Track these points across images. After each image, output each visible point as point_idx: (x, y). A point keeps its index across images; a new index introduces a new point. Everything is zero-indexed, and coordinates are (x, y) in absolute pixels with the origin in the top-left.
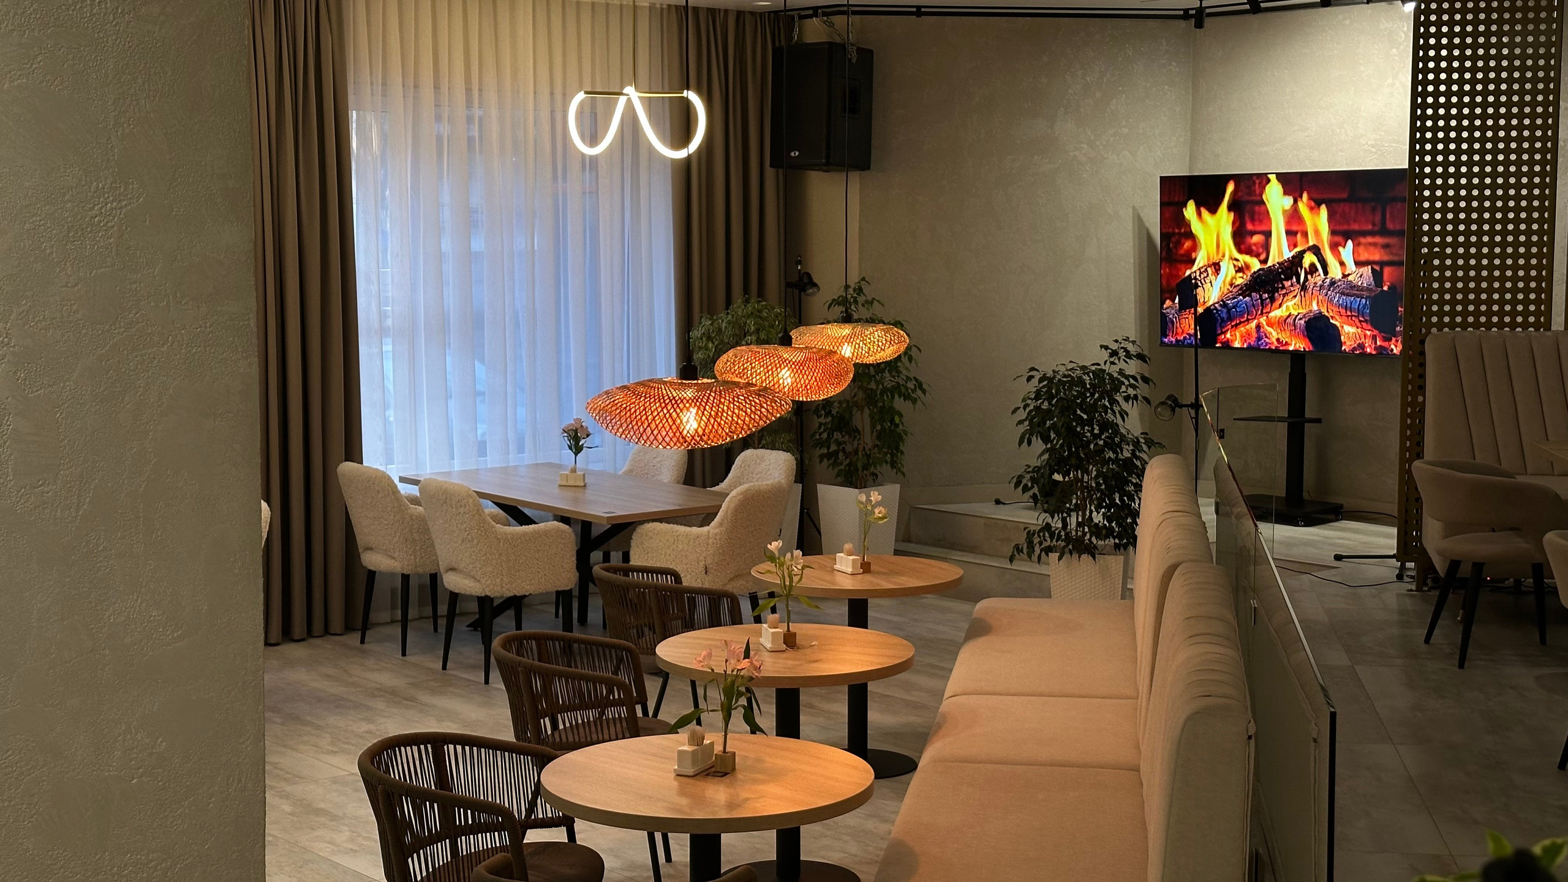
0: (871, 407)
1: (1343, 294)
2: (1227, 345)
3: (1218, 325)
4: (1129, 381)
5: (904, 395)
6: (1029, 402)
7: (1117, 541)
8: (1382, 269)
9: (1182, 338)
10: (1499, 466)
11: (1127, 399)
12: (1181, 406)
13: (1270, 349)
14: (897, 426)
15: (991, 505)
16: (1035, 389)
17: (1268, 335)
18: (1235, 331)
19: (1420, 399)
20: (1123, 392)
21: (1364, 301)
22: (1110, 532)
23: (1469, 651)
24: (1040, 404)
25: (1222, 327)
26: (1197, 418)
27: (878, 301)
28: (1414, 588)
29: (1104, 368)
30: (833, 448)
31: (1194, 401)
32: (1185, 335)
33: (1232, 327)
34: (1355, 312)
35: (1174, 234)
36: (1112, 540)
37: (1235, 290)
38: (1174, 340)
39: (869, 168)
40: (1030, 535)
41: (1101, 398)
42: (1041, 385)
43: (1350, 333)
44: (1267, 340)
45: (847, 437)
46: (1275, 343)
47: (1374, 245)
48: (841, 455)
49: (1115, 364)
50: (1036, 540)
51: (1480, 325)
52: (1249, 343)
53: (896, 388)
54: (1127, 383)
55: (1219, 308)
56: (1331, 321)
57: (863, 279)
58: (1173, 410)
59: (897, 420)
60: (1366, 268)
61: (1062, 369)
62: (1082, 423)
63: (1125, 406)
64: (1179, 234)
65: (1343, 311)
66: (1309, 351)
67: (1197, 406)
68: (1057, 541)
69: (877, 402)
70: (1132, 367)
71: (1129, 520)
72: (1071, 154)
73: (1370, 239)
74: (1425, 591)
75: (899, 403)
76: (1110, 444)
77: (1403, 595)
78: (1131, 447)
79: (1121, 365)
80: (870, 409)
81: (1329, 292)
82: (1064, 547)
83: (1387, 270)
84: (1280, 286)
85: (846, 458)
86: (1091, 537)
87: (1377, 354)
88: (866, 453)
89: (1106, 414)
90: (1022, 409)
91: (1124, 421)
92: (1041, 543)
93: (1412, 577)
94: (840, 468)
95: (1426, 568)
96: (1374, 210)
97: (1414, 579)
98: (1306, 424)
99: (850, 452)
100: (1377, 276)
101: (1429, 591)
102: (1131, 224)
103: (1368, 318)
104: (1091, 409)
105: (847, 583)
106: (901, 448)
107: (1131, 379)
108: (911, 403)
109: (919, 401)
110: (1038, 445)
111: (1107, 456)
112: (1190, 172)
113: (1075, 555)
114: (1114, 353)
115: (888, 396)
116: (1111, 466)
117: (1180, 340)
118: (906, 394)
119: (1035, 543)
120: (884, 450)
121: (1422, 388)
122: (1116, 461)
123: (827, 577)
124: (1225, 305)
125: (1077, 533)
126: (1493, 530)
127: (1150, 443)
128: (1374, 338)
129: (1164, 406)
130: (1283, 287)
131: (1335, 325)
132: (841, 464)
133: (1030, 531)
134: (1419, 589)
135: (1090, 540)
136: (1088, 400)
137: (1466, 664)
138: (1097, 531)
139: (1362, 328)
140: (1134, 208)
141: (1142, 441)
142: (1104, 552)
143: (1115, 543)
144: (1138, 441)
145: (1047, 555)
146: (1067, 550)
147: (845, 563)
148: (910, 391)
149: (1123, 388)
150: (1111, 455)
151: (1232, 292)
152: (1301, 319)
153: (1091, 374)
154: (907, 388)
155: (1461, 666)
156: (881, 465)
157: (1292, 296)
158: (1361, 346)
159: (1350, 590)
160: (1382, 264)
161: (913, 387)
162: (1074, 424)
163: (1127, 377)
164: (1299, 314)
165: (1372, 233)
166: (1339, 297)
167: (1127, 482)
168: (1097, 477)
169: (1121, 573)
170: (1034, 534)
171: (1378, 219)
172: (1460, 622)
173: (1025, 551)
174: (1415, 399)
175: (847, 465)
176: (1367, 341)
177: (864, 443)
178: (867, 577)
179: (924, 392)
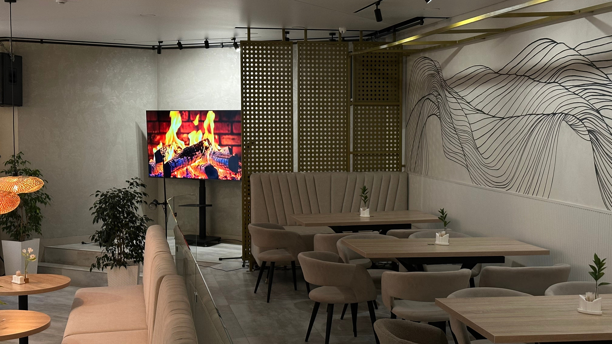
0: (26, 206)
1: (218, 157)
2: (175, 177)
3: (171, 169)
4: (138, 195)
5: (41, 201)
6: (97, 205)
7: (135, 260)
8: (232, 148)
9: (157, 174)
10: (278, 224)
11: (138, 202)
12: (159, 204)
13: (192, 178)
14: (38, 214)
15: (80, 244)
16: (99, 199)
17: (191, 173)
18: (178, 171)
19: (249, 198)
20: (136, 199)
21: (226, 159)
22: (132, 256)
23: (271, 295)
24: (102, 205)
25: (173, 170)
26: (166, 209)
27: (28, 162)
28: (249, 270)
29: (128, 190)
30: (9, 224)
31: (164, 202)
32: (158, 173)
33: (177, 170)
34: (223, 164)
35: (153, 133)
36: (133, 260)
37: (178, 155)
38: (154, 175)
39: (22, 106)
40: (98, 260)
41: (127, 202)
42: (102, 198)
43: (221, 172)
44: (190, 175)
45: (15, 220)
46: (194, 176)
47: (229, 138)
48: (12, 227)
49: (132, 188)
50: (101, 261)
51: (269, 170)
52: (184, 176)
53: (37, 198)
54: (137, 196)
55: (171, 162)
56: (214, 167)
57: (21, 152)
58: (156, 205)
59: (38, 211)
60: (226, 147)
61: (111, 192)
62: (120, 212)
63: (137, 205)
64: (155, 133)
65: (218, 163)
66: (207, 179)
67: (165, 204)
68: (110, 261)
69: (28, 204)
70: (138, 189)
71: (140, 251)
72: (110, 101)
73: (227, 136)
74: (253, 271)
75: (38, 204)
76: (131, 220)
77: (245, 273)
78: (140, 222)
79: (135, 188)
80: (25, 207)
81: (213, 156)
82: (113, 263)
83: (234, 148)
84: (195, 154)
85: (15, 229)
86: (124, 258)
87: (232, 180)
88: (24, 226)
89: (129, 209)
90: (94, 208)
91: (136, 211)
92: (103, 263)
93: (248, 266)
94: (12, 233)
95: (253, 263)
96: (228, 125)
97: (249, 266)
98: (206, 207)
99: (16, 226)
100: (231, 150)
101: (254, 271)
102: (135, 129)
103: (228, 166)
104: (123, 207)
105: (18, 289)
106: (40, 223)
107: (139, 194)
108: (44, 204)
109: (47, 203)
110: (101, 222)
111: (130, 225)
112: (158, 109)
113: (118, 267)
114: (132, 184)
115: (33, 202)
116: (131, 229)
117: (156, 175)
118: (42, 200)
119: (101, 262)
120: (32, 224)
121: (249, 194)
122: (134, 227)
123: (9, 286)
124: (174, 161)
125: (118, 257)
126: (277, 249)
127: (147, 219)
128: (230, 174)
129: (153, 204)
130: (196, 154)
131: (216, 169)
132: (13, 231)
133: (98, 258)
134: (251, 271)
135: (124, 260)
136: (122, 203)
137: (270, 301)
138: (127, 256)
139: (226, 170)
140: (136, 123)
141: (144, 218)
142: (130, 264)
143: (134, 260)
144: (143, 218)
145: (106, 267)
146: (114, 265)
147: (17, 279)
148: (43, 199)
149: (136, 198)
150: (132, 225)
151: (176, 156)
152: (203, 167)
153: (122, 193)
154: (42, 198)
155: (268, 302)
156: (31, 231)
157: (199, 158)
158: (226, 177)
159: (226, 272)
160: (232, 146)
161: (45, 197)
162: (116, 213)
163: (137, 193)
164: (202, 165)
165: (228, 134)
166: (217, 158)
167: (139, 236)
168: (126, 234)
169: (137, 273)
170: (100, 259)
171: (230, 129)
172: (267, 283)
173: (97, 266)
174: (247, 199)
175: (15, 231)
176: (228, 175)
177: (23, 221)
178: (27, 285)
179: (50, 199)
